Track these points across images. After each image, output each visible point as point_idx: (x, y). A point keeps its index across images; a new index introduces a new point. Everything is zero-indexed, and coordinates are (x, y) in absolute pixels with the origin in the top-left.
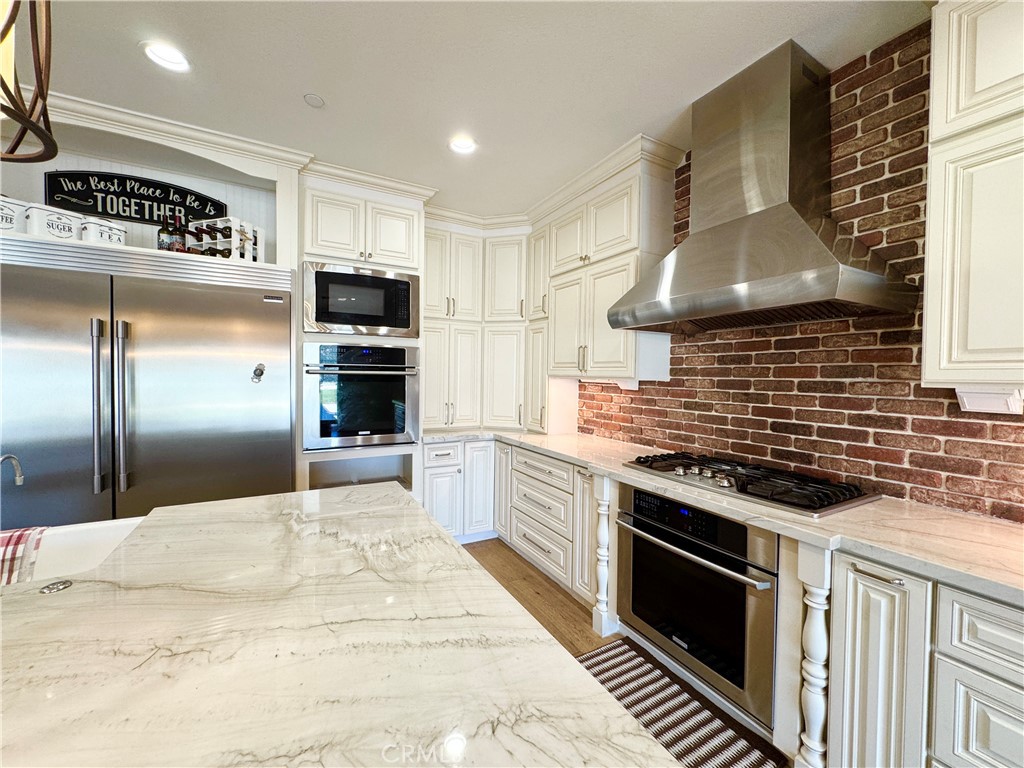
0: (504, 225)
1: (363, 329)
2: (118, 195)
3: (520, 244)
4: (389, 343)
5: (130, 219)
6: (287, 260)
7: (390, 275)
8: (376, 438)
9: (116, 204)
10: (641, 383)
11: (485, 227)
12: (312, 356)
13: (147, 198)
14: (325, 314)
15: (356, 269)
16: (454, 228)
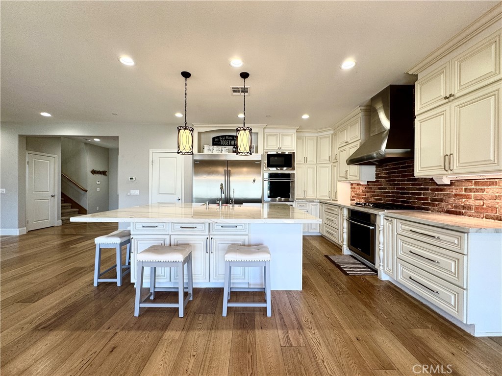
0: (325, 131)
1: (279, 169)
2: (224, 140)
3: (329, 137)
4: (287, 172)
5: (226, 145)
6: (261, 151)
7: (287, 153)
8: (283, 199)
9: (224, 142)
10: (368, 182)
11: (317, 132)
12: (266, 176)
13: (229, 140)
14: (269, 165)
15: (277, 152)
16: (307, 134)
